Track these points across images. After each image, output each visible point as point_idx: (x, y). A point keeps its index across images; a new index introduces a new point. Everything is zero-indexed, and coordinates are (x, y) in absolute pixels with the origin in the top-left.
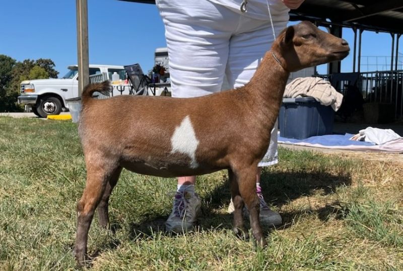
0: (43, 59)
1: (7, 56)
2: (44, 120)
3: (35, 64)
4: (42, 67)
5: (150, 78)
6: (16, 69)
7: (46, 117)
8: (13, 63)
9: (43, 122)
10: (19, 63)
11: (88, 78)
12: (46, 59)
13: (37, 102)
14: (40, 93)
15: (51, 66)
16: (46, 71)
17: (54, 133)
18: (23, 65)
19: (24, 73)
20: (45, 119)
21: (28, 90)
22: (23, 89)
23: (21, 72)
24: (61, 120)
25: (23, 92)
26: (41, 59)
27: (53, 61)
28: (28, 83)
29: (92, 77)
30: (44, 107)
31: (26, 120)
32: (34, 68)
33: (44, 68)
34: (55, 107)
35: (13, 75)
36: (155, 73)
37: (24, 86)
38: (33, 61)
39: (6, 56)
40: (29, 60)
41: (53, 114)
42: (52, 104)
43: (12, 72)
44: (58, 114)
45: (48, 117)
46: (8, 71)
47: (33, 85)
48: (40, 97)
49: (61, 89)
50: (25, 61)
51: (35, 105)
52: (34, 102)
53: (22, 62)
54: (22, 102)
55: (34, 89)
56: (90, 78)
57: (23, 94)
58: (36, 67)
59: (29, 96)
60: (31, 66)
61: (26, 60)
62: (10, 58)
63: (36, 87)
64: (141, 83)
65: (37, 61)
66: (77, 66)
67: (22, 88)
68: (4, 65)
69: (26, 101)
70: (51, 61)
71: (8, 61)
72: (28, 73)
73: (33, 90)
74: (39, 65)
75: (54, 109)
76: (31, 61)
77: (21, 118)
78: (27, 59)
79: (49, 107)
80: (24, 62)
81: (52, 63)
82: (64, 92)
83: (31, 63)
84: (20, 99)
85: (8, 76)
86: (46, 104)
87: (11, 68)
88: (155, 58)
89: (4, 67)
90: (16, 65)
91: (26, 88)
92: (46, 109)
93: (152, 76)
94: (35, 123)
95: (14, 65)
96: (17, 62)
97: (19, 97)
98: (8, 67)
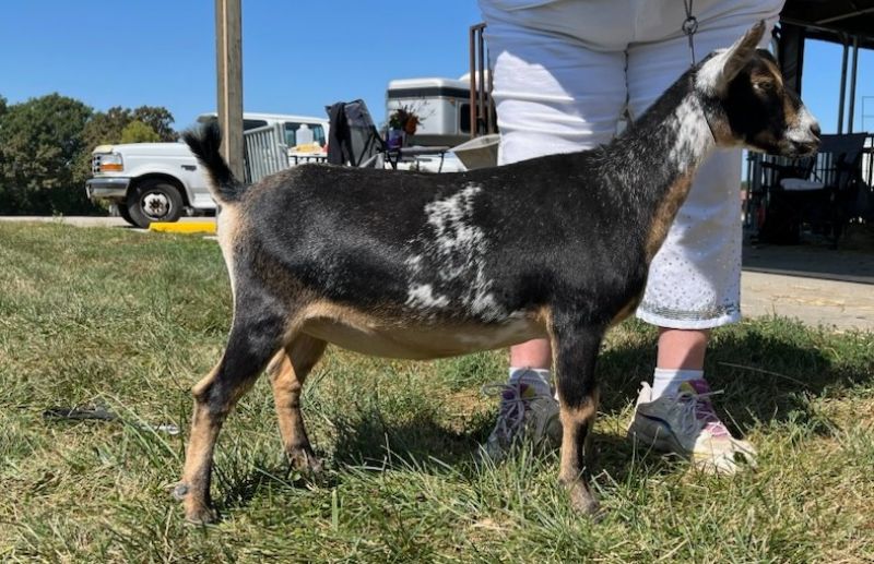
0: (148, 106)
1: (75, 100)
2: (139, 233)
3: (132, 118)
4: (147, 124)
5: (384, 139)
6: (92, 128)
7: (147, 227)
8: (87, 115)
9: (137, 238)
10: (99, 114)
11: (241, 137)
12: (154, 107)
13: (128, 193)
14: (136, 173)
15: (165, 121)
16: (156, 131)
17: (156, 265)
18: (107, 119)
19: (109, 134)
20: (142, 231)
21: (109, 167)
22: (98, 164)
23: (104, 133)
24: (179, 234)
25: (99, 170)
26: (145, 107)
27: (169, 111)
28: (109, 151)
29: (249, 135)
30: (144, 204)
31: (99, 232)
32: (130, 125)
33: (152, 124)
34: (168, 206)
35: (86, 140)
36: (395, 128)
37: (99, 158)
38: (129, 111)
39: (72, 100)
40: (120, 109)
41: (164, 221)
42: (161, 198)
43: (84, 132)
44: (175, 219)
45: (153, 225)
46: (75, 130)
47: (119, 154)
48: (135, 182)
49: (183, 166)
50: (112, 111)
51: (125, 199)
52: (123, 193)
53: (106, 112)
54: (96, 191)
55: (122, 165)
56: (245, 136)
57: (97, 175)
58: (136, 123)
59: (110, 180)
60: (125, 120)
61: (113, 109)
62: (82, 105)
63: (126, 160)
64: (366, 148)
65: (137, 112)
66: (216, 115)
67: (97, 161)
68: (68, 118)
69: (104, 192)
70: (166, 112)
71: (77, 111)
72: (117, 134)
73: (119, 167)
74: (140, 119)
75: (165, 209)
76: (123, 110)
77: (89, 229)
78: (116, 107)
79: (155, 204)
80: (110, 112)
81: (169, 116)
82: (189, 172)
83: (125, 114)
84: (90, 186)
85: (77, 142)
86: (149, 199)
87: (82, 124)
88: (387, 102)
89: (67, 123)
90: (93, 119)
91: (105, 163)
92: (147, 208)
93: (388, 135)
94: (117, 240)
95: (89, 119)
96: (95, 112)
97: (90, 181)
98: (76, 123)
